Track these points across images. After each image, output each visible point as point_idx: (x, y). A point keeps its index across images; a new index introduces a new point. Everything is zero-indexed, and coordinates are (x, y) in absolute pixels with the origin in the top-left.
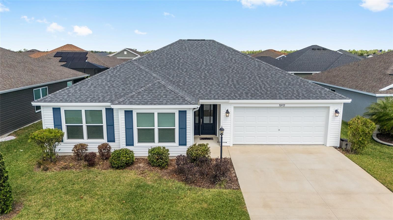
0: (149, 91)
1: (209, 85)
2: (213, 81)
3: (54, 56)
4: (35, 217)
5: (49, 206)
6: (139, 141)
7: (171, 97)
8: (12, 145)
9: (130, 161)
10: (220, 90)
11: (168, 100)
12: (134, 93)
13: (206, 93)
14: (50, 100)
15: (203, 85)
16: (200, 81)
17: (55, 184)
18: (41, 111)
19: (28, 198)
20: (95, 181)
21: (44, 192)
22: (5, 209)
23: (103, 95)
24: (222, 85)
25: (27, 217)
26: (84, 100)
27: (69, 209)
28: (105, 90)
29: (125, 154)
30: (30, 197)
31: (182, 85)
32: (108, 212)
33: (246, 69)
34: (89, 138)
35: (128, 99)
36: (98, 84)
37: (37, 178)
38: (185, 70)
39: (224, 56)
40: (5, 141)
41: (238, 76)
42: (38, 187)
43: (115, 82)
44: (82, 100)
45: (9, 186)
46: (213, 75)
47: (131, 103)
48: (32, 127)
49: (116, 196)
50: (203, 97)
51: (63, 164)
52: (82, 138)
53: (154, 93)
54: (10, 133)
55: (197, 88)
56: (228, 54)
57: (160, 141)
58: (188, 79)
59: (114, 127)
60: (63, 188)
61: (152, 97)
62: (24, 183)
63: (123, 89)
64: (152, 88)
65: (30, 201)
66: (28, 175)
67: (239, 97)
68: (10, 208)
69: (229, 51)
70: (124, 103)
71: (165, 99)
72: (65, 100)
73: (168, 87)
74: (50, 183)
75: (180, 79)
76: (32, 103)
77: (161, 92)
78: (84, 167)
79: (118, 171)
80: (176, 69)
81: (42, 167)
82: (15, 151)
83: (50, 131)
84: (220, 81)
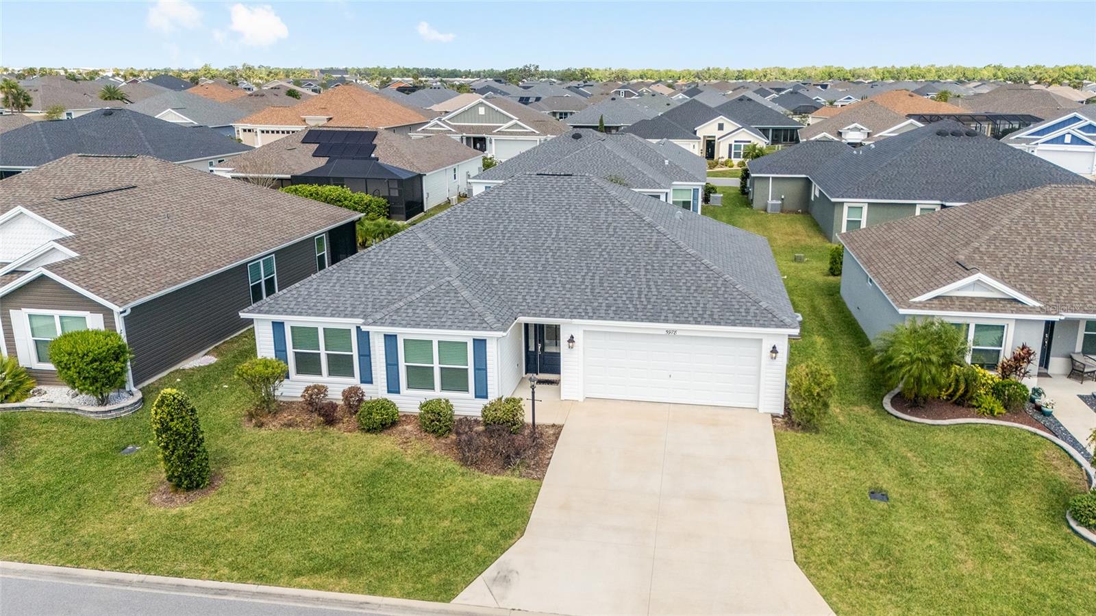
0: (429, 299)
1: (547, 285)
2: (557, 276)
3: (303, 142)
4: (239, 496)
5: (259, 483)
6: (409, 387)
7: (461, 313)
8: (212, 375)
9: (387, 421)
10: (563, 296)
11: (456, 320)
12: (401, 304)
13: (535, 301)
14: (267, 308)
15: (536, 284)
16: (533, 275)
17: (271, 451)
18: (254, 327)
19: (230, 469)
20: (328, 450)
21: (253, 461)
22: (201, 482)
23: (352, 303)
24: (570, 286)
25: (228, 495)
26: (321, 312)
27: (283, 489)
28: (358, 293)
29: (381, 409)
30: (234, 469)
31: (497, 283)
32: (334, 498)
33: (630, 250)
34: (331, 373)
35: (391, 314)
36: (348, 280)
37: (246, 438)
38: (511, 249)
39: (597, 218)
40: (199, 366)
41: (607, 266)
42: (246, 453)
43: (377, 277)
44: (318, 311)
45: (204, 452)
46: (560, 262)
47: (393, 324)
48: (246, 337)
49: (352, 476)
50: (526, 311)
51: (286, 416)
52: (319, 373)
53: (435, 305)
54: (208, 350)
55: (522, 291)
56: (606, 214)
57: (443, 389)
58: (512, 270)
59: (370, 359)
60: (280, 457)
61: (429, 312)
62: (227, 446)
63: (389, 292)
64: (434, 295)
65: (234, 473)
66: (234, 433)
67: (591, 314)
68: (207, 482)
69: (610, 205)
70: (382, 323)
71: (451, 317)
72: (291, 310)
73: (462, 294)
74: (263, 449)
75: (498, 271)
76: (240, 314)
77: (447, 302)
78: (319, 425)
79: (369, 435)
80: (496, 246)
81: (254, 421)
82: (216, 386)
83: (266, 364)
84: (570, 276)
